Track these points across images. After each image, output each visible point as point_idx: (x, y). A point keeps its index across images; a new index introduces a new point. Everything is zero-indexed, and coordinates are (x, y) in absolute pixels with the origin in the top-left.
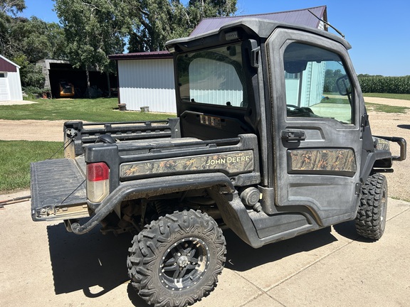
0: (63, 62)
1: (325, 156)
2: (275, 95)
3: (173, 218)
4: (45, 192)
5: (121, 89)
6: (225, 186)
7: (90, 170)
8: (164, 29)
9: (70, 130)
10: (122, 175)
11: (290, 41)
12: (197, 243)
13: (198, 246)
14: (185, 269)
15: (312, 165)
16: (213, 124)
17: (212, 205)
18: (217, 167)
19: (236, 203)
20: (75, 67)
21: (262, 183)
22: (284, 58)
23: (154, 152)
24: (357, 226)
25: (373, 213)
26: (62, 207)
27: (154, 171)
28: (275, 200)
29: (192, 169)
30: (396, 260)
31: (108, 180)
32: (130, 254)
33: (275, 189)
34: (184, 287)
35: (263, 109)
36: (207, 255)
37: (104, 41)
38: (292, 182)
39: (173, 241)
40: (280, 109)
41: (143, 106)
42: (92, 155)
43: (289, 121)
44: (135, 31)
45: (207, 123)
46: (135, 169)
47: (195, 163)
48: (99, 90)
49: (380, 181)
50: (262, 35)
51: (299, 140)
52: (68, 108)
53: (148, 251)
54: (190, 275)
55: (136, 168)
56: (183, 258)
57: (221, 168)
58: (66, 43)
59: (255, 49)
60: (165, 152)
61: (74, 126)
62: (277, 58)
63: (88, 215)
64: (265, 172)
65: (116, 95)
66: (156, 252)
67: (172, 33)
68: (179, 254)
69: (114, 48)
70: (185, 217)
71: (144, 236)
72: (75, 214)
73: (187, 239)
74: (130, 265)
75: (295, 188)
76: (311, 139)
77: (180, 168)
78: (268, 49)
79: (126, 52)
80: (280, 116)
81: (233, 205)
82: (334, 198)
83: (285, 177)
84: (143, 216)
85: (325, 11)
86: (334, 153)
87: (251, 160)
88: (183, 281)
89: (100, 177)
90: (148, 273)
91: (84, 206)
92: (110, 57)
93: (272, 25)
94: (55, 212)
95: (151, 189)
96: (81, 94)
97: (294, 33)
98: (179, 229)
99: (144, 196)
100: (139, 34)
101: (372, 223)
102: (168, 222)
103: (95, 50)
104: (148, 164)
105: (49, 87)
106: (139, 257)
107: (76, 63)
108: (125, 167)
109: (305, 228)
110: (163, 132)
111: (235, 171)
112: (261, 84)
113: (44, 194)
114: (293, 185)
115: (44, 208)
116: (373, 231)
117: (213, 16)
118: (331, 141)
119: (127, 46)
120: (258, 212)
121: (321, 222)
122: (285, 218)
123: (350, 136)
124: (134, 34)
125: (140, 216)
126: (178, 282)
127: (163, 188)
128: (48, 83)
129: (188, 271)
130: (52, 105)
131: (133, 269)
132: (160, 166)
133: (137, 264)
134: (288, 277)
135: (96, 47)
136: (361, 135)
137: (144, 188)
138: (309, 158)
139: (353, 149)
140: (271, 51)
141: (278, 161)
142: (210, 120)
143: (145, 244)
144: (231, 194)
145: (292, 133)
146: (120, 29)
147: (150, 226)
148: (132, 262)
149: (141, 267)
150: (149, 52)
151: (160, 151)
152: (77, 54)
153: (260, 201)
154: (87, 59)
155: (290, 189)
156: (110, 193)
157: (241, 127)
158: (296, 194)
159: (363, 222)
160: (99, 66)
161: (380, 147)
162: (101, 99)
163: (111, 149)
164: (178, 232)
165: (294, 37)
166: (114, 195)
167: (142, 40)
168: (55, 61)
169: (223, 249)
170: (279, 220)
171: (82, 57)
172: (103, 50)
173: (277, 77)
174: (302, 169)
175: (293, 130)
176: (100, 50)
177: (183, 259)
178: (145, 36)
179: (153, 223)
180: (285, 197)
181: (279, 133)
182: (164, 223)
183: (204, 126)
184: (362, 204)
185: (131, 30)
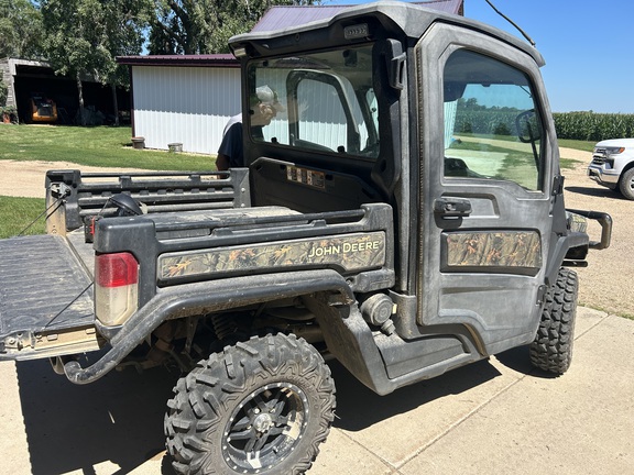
0: (38, 64)
1: (498, 242)
2: (427, 139)
3: (249, 349)
4: (14, 302)
5: (136, 112)
6: (339, 293)
7: (102, 266)
8: (208, 20)
9: (58, 186)
10: (161, 275)
11: (455, 47)
12: (288, 391)
13: (288, 396)
14: (266, 435)
15: (478, 258)
16: (310, 183)
17: (309, 321)
18: (326, 261)
19: (355, 322)
20: (60, 74)
21: (397, 288)
22: (444, 75)
23: (219, 233)
24: (533, 352)
25: (560, 332)
26: (46, 334)
27: (219, 268)
28: (417, 315)
29: (284, 264)
30: (594, 409)
31: (136, 286)
32: (170, 411)
33: (418, 297)
34: (264, 467)
35: (406, 162)
36: (304, 410)
37: (109, 33)
38: (446, 285)
39: (248, 390)
40: (434, 162)
41: (172, 142)
42: (108, 238)
43: (447, 183)
44: (160, 20)
45: (300, 180)
46: (186, 264)
47: (289, 252)
48: (100, 113)
49: (571, 282)
50: (411, 34)
51: (460, 216)
52: (47, 141)
53: (206, 408)
54: (272, 445)
55: (188, 263)
56: (263, 417)
57: (333, 261)
58: (44, 33)
59: (399, 56)
60: (238, 234)
61: (65, 178)
62: (433, 74)
63: (97, 348)
64: (404, 269)
65: (128, 122)
66: (220, 409)
67: (221, 26)
68: (257, 411)
69: (125, 45)
70: (271, 348)
71: (198, 382)
72: (72, 346)
73: (272, 386)
74: (171, 431)
75: (449, 296)
76: (479, 214)
77: (264, 263)
78: (419, 58)
79: (145, 53)
80: (433, 175)
81: (350, 326)
82: (506, 310)
83: (436, 279)
84: (190, 340)
85: (462, 6)
86: (511, 239)
87: (381, 249)
88: (261, 456)
89: (121, 280)
90: (205, 446)
91: (88, 331)
92: (119, 60)
93: (428, 17)
94: (34, 342)
95: (214, 300)
96: (68, 118)
97: (461, 33)
98: (260, 369)
99: (199, 313)
100: (167, 25)
101: (558, 348)
102: (241, 357)
103: (94, 46)
104: (209, 256)
105: (14, 105)
106: (188, 418)
107: (60, 67)
108: (168, 261)
109: (459, 360)
110: (220, 192)
111: (355, 266)
112: (405, 119)
113: (11, 307)
114: (447, 291)
115: (13, 335)
116: (559, 361)
117: (288, 4)
118: (508, 217)
119: (147, 43)
120: (388, 335)
121: (484, 349)
122: (431, 345)
123: (536, 210)
124: (159, 24)
125: (184, 340)
126: (253, 457)
127: (234, 297)
128: (11, 98)
129: (271, 438)
130: (18, 135)
131: (177, 438)
132: (230, 259)
133: (185, 431)
134: (431, 441)
135: (94, 42)
136: (551, 208)
137: (202, 299)
138: (475, 246)
139: (538, 231)
140: (424, 61)
141: (427, 250)
142: (304, 176)
143: (200, 396)
144: (348, 306)
145: (453, 204)
146: (135, 15)
147: (209, 363)
148: (174, 428)
149: (192, 438)
150: (183, 56)
151: (229, 232)
152: (63, 52)
153: (392, 317)
154: (79, 61)
155: (442, 297)
156: (139, 309)
157: (364, 191)
158: (450, 305)
159: (544, 346)
160: (100, 72)
161: (575, 228)
162: (103, 128)
163: (142, 229)
164: (259, 374)
165: (462, 40)
166: (147, 312)
167: (172, 35)
168: (25, 63)
169: (332, 401)
170: (422, 348)
171: (71, 58)
172: (107, 48)
173: (432, 108)
174: (463, 264)
175: (452, 199)
176: (101, 47)
177: (263, 419)
178: (176, 28)
179: (213, 357)
180: (434, 310)
181: (430, 203)
182: (234, 359)
183: (294, 184)
184: (544, 318)
185: (153, 18)
